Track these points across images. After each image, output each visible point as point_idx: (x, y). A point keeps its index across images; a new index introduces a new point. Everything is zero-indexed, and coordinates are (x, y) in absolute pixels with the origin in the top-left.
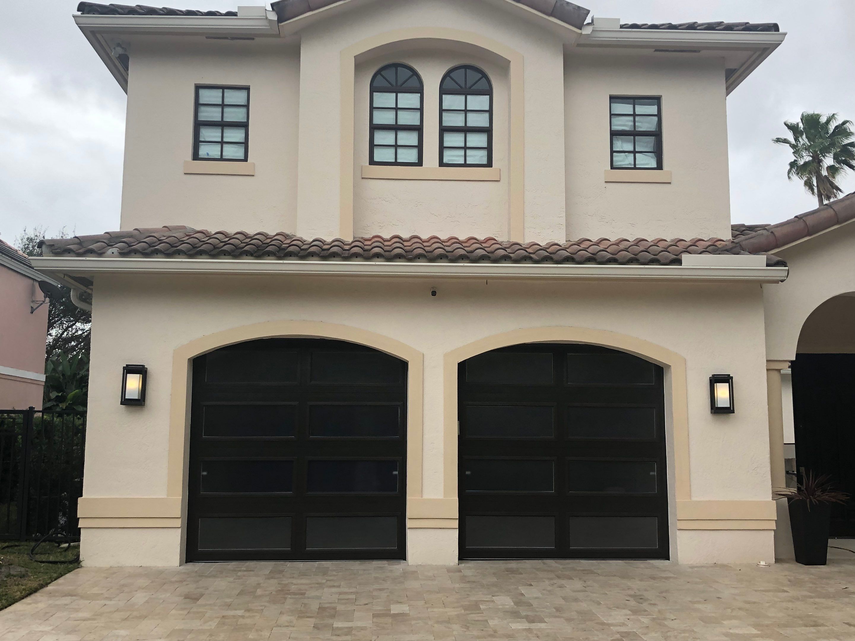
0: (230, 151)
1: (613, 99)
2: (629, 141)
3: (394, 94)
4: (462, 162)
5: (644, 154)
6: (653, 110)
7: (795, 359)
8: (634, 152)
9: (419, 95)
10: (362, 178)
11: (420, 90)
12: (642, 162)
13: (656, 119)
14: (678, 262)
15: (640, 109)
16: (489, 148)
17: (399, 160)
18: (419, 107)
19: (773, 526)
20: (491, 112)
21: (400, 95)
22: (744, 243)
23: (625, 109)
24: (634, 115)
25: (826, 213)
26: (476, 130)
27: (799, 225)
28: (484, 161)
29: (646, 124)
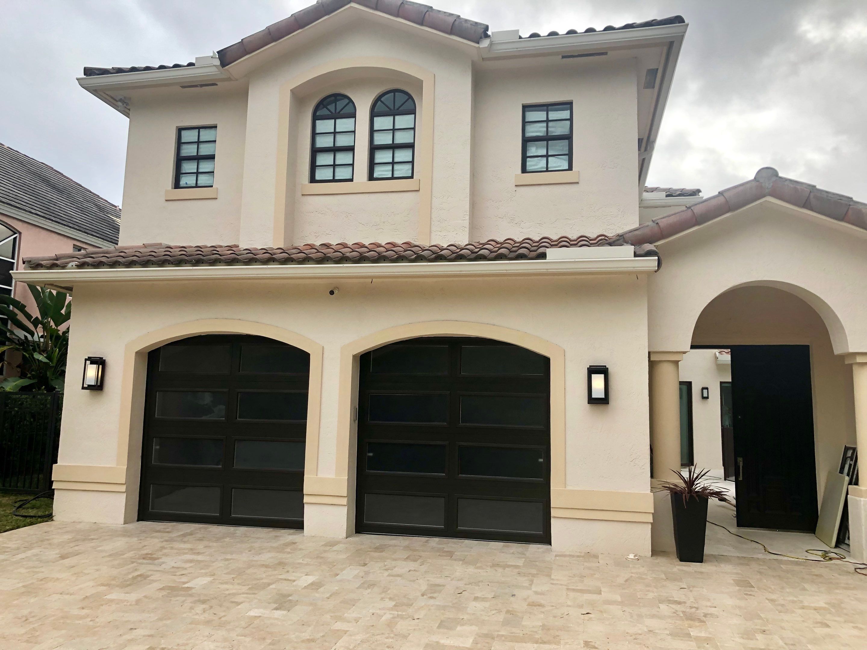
0: (202, 180)
1: (527, 108)
2: (542, 147)
3: (333, 121)
4: (390, 176)
5: (556, 157)
6: (566, 114)
8: (547, 156)
9: (353, 119)
10: (303, 195)
11: (353, 115)
12: (554, 165)
13: (568, 123)
14: (543, 256)
15: (553, 115)
16: (413, 162)
17: (336, 178)
18: (353, 130)
19: (650, 519)
20: (415, 129)
21: (337, 121)
22: (627, 235)
23: (539, 116)
24: (547, 121)
25: (717, 201)
26: (402, 146)
27: (687, 215)
28: (409, 174)
29: (560, 129)
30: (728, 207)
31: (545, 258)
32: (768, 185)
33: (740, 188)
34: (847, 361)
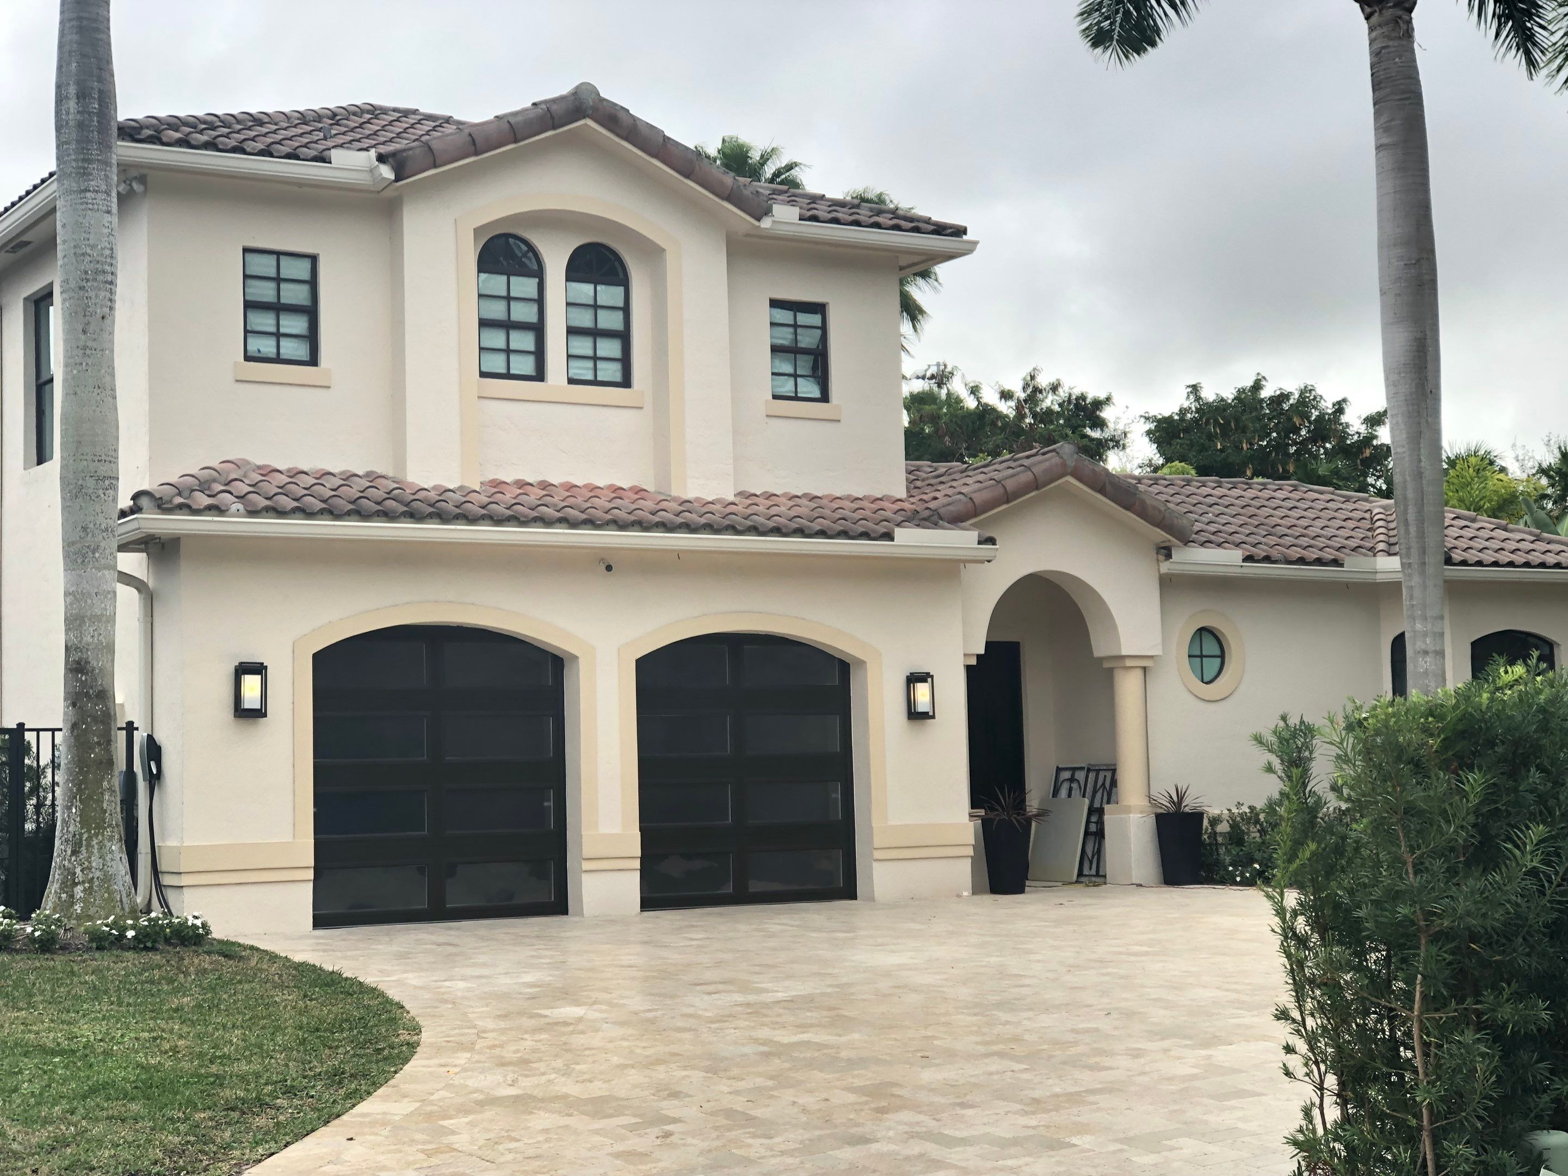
0: (290, 348)
1: (775, 304)
2: (787, 361)
3: (504, 278)
4: (590, 377)
5: (807, 380)
6: (815, 320)
8: (795, 376)
9: (537, 280)
11: (539, 274)
12: (804, 390)
13: (819, 332)
14: (889, 536)
15: (803, 318)
16: (626, 361)
17: (512, 372)
18: (536, 297)
19: (970, 852)
20: (626, 310)
21: (512, 279)
22: (942, 511)
23: (785, 316)
24: (795, 326)
25: (1026, 477)
26: (609, 334)
27: (999, 491)
28: (618, 377)
29: (808, 340)
30: (1036, 485)
31: (892, 540)
32: (1071, 463)
33: (1047, 464)
34: (1106, 665)
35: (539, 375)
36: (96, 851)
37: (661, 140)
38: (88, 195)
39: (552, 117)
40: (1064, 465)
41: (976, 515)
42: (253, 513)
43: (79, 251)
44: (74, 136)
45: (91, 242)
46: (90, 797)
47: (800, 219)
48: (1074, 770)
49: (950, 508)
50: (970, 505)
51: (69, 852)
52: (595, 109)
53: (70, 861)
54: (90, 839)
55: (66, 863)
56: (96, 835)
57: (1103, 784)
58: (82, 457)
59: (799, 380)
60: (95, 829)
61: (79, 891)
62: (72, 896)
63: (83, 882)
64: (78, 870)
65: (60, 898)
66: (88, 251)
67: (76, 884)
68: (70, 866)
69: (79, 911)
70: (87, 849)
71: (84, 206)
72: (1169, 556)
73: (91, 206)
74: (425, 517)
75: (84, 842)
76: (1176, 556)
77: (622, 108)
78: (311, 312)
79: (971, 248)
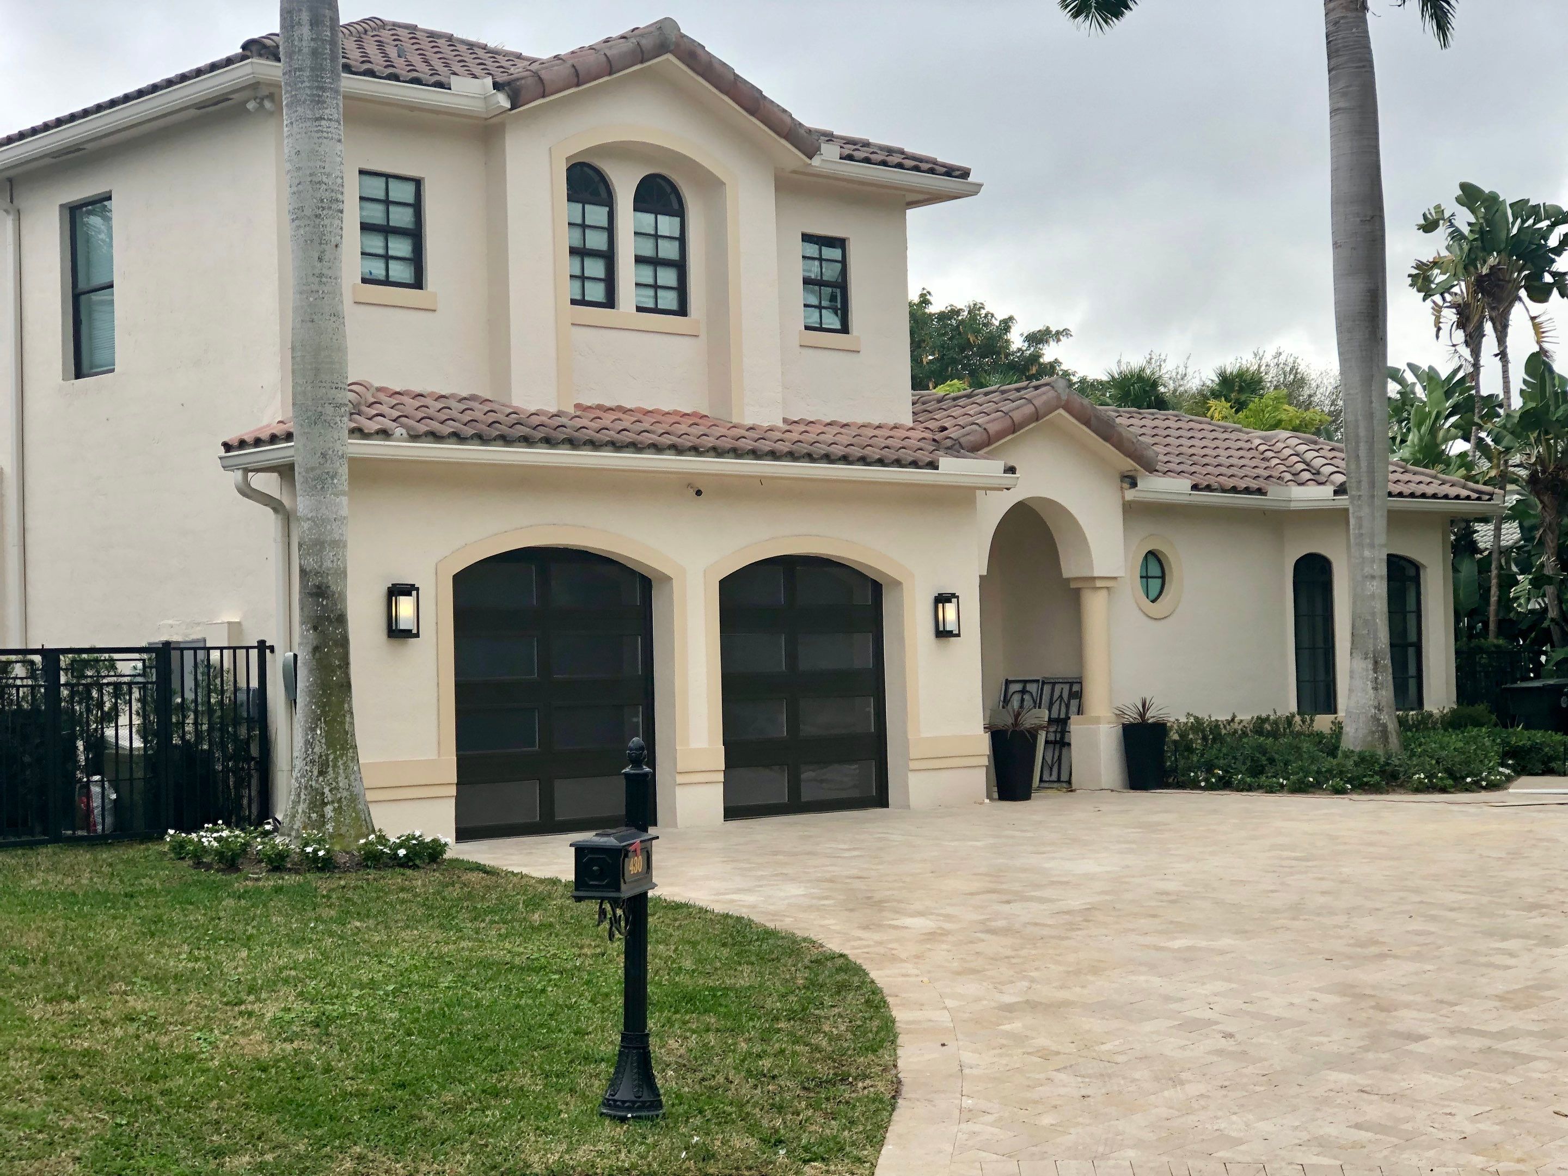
0: (397, 271)
1: (807, 238)
2: (813, 292)
3: (580, 206)
4: (653, 306)
5: (830, 312)
6: (836, 254)
7: (985, 573)
8: (820, 308)
9: (607, 209)
11: (610, 202)
12: (828, 321)
13: (839, 266)
14: (933, 465)
15: (828, 253)
16: (682, 290)
17: (587, 298)
18: (606, 226)
19: (985, 761)
20: (682, 240)
21: (587, 206)
22: (962, 440)
23: (812, 250)
24: (821, 259)
25: (1028, 410)
26: (667, 263)
27: (1007, 422)
28: (674, 306)
29: (831, 272)
30: (1036, 417)
31: (937, 468)
32: (1064, 397)
33: (1044, 398)
34: (1073, 585)
35: (610, 302)
36: (341, 771)
37: (732, 77)
38: (323, 123)
39: (642, 52)
40: (1058, 397)
41: (989, 444)
42: (415, 437)
43: (316, 179)
44: (308, 63)
45: (327, 170)
46: (334, 720)
47: (841, 158)
48: (1025, 682)
49: (969, 437)
50: (985, 436)
51: (316, 773)
52: (677, 45)
53: (317, 781)
54: (336, 759)
55: (314, 783)
56: (342, 755)
57: (1061, 696)
58: (320, 384)
59: (824, 311)
60: (340, 750)
61: (329, 811)
62: (323, 816)
63: (333, 802)
64: (326, 790)
65: (309, 817)
66: (325, 179)
67: (326, 804)
68: (318, 786)
69: (331, 830)
70: (334, 770)
71: (320, 134)
72: (1134, 484)
73: (326, 135)
74: (537, 442)
75: (331, 763)
76: (1141, 484)
77: (699, 44)
78: (416, 235)
79: (975, 189)
